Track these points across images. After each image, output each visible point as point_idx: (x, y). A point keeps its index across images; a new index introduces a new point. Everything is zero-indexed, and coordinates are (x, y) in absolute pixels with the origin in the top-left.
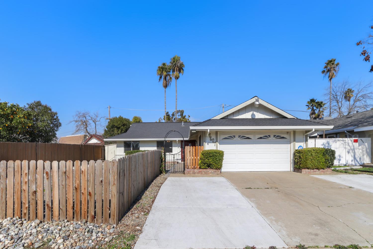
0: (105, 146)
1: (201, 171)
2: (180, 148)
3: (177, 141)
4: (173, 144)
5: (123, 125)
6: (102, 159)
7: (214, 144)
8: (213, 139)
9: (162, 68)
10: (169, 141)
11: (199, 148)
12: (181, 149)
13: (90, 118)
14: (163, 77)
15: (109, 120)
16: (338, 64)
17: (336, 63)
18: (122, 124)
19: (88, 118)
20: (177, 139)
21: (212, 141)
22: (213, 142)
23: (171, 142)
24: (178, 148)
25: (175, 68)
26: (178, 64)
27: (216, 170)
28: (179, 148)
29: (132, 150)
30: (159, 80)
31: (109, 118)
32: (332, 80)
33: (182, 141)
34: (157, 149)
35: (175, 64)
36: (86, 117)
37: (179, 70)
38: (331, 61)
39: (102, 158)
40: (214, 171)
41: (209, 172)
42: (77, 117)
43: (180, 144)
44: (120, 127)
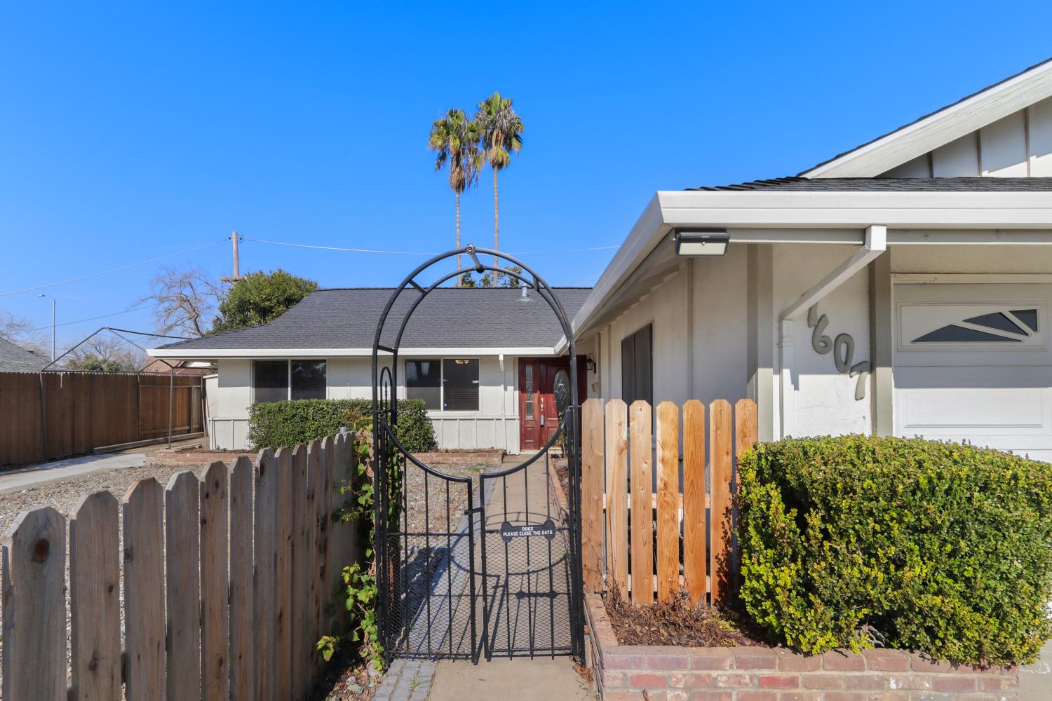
0: (204, 380)
1: (792, 682)
2: (515, 390)
3: (501, 358)
4: (483, 372)
5: (286, 299)
6: (187, 428)
7: (847, 382)
8: (844, 337)
9: (445, 125)
10: (462, 358)
11: (719, 413)
12: (517, 393)
13: (207, 289)
14: (450, 156)
15: (232, 286)
18: (282, 299)
19: (201, 288)
20: (501, 352)
21: (830, 355)
22: (844, 366)
23: (474, 362)
24: (506, 389)
25: (492, 133)
26: (502, 121)
27: (966, 673)
28: (510, 388)
29: (292, 398)
30: (436, 166)
31: (235, 276)
33: (523, 361)
34: (408, 394)
35: (493, 122)
36: (193, 284)
37: (505, 139)
39: (189, 424)
40: (939, 685)
41: (881, 684)
42: (161, 285)
43: (513, 374)
44: (272, 308)
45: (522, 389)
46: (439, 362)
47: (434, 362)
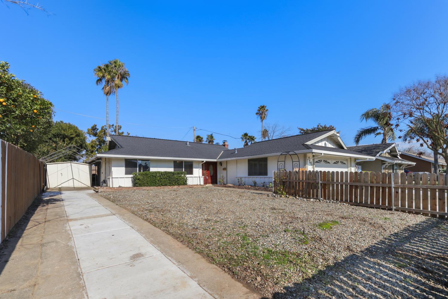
3: (198, 161)
4: (194, 165)
10: (189, 161)
16: (267, 110)
17: (266, 109)
20: (204, 160)
21: (310, 164)
23: (192, 162)
24: (200, 170)
26: (121, 71)
32: (263, 121)
34: (174, 170)
37: (122, 78)
38: (263, 107)
43: (201, 166)
45: (203, 170)
46: (183, 162)
47: (181, 162)
